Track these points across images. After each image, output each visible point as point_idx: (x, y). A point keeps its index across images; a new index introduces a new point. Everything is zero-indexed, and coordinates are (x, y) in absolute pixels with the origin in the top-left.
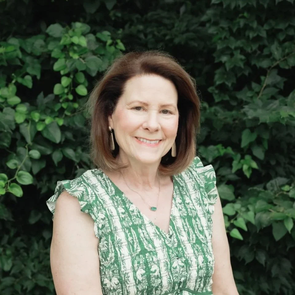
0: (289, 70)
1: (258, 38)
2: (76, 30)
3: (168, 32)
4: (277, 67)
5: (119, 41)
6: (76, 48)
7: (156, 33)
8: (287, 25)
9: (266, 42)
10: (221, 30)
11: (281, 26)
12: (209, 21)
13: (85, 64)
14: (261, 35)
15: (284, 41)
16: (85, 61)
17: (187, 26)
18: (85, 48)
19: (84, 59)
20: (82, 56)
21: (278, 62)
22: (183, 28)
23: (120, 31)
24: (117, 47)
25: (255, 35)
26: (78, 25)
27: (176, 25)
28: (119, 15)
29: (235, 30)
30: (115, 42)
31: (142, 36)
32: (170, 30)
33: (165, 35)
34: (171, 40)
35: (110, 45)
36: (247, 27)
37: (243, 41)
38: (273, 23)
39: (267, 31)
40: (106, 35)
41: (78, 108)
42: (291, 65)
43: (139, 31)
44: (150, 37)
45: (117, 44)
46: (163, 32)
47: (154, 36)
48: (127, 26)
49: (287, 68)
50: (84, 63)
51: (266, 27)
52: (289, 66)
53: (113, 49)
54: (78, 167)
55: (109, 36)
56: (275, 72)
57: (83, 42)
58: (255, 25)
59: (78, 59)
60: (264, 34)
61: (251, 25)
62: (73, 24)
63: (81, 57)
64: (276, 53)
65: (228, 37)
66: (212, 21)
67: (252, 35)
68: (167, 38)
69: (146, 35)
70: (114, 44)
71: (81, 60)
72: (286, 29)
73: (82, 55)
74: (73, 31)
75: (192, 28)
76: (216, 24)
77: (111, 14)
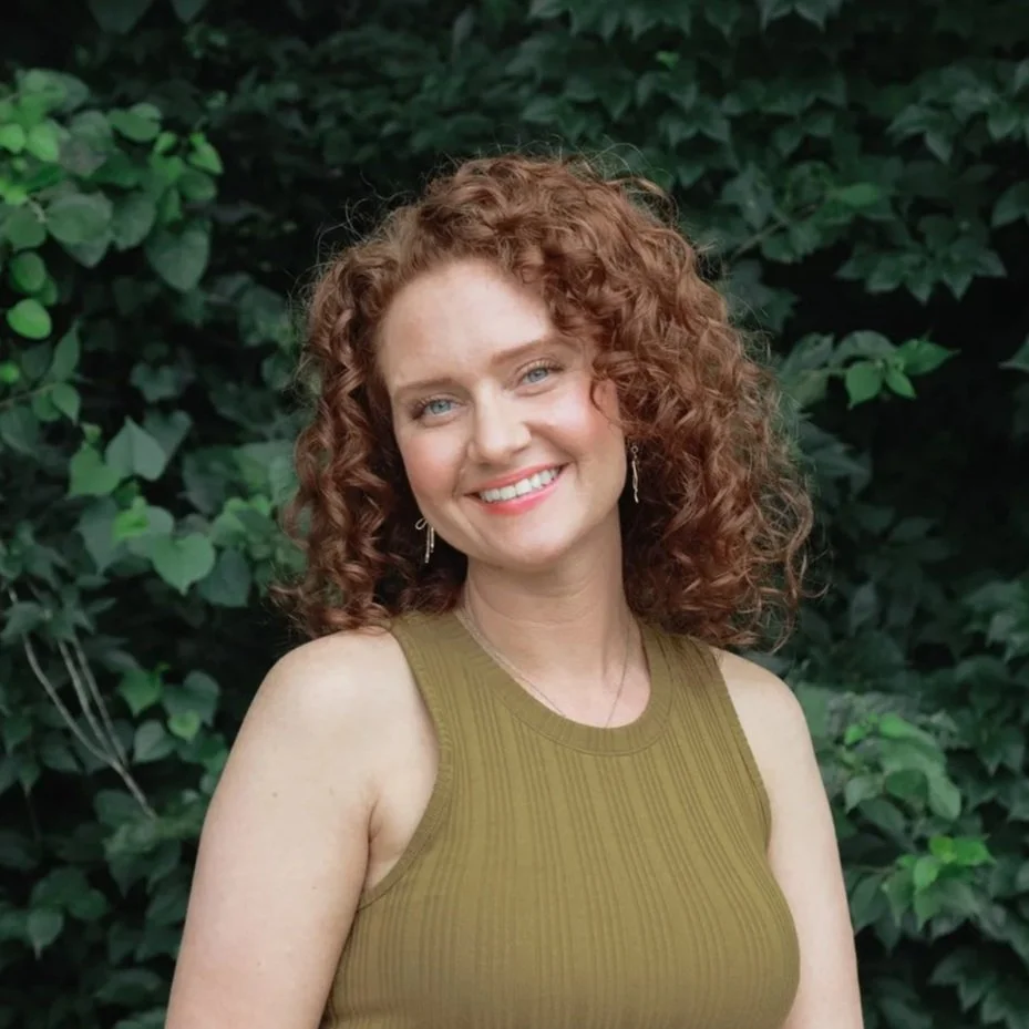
0: (794, 265)
1: (700, 146)
2: (25, 100)
3: (395, 107)
4: (755, 253)
5: (199, 140)
6: (20, 164)
7: (349, 109)
8: (810, 99)
9: (732, 161)
10: (570, 110)
11: (788, 105)
12: (529, 78)
13: (45, 225)
14: (709, 132)
15: (797, 157)
16: (47, 215)
17: (464, 88)
18: (51, 169)
19: (45, 205)
20: (41, 196)
21: (759, 237)
22: (449, 97)
23: (218, 101)
24: (195, 160)
25: (690, 132)
26: (37, 82)
27: (429, 82)
28: (220, 39)
29: (617, 112)
30: (184, 142)
31: (294, 121)
32: (403, 99)
33: (380, 120)
34: (402, 138)
35: (168, 153)
36: (662, 104)
37: (651, 151)
38: (758, 90)
39: (737, 123)
40: (143, 119)
41: (15, 384)
42: (800, 251)
43: (283, 105)
44: (327, 123)
45: (191, 148)
46: (375, 107)
47: (344, 120)
48: (246, 83)
49: (787, 258)
50: (42, 218)
51: (732, 106)
52: (793, 251)
53: (175, 167)
54: (13, 596)
55: (153, 120)
56: (750, 272)
57: (47, 143)
58: (689, 97)
59: (26, 205)
60: (720, 131)
61: (674, 96)
62: (19, 74)
63: (34, 199)
64: (751, 204)
65: (592, 135)
66: (540, 75)
67: (676, 132)
68: (389, 128)
69: (311, 117)
70: (183, 150)
71: (37, 209)
72: (806, 114)
73: (38, 190)
74: (16, 102)
76: (551, 88)
77: (191, 37)
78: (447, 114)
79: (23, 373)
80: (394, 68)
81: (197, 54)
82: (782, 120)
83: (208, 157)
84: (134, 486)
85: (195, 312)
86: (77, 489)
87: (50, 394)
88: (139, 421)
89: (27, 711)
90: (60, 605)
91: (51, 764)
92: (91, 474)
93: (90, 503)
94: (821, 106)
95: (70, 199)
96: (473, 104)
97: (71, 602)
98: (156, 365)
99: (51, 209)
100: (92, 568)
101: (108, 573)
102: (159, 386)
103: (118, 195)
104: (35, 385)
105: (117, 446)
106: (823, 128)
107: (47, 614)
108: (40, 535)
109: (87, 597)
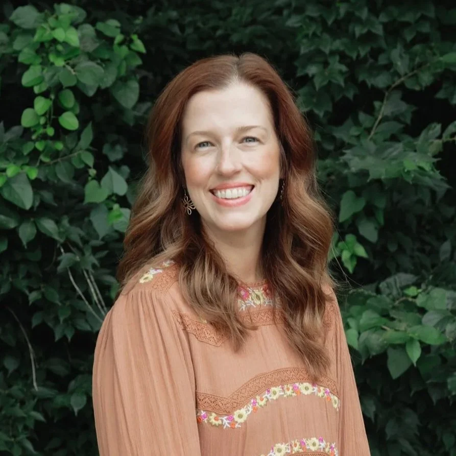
0: (421, 91)
1: (369, 37)
2: (61, 17)
3: (221, 23)
4: (401, 87)
5: (135, 37)
6: (60, 48)
7: (200, 24)
8: (419, 15)
9: (383, 44)
10: (307, 20)
11: (409, 17)
12: (288, 5)
13: (76, 75)
14: (374, 31)
15: (414, 42)
16: (74, 71)
17: (252, 14)
18: (75, 49)
19: (73, 66)
20: (71, 62)
21: (402, 79)
22: (246, 18)
23: (139, 21)
24: (133, 47)
25: (365, 31)
26: (65, 8)
27: (234, 12)
29: (330, 22)
30: (128, 38)
31: (176, 29)
32: (224, 19)
33: (215, 29)
34: (226, 37)
35: (121, 44)
36: (351, 18)
37: (345, 40)
38: (395, 11)
39: (385, 26)
40: (112, 27)
41: (61, 151)
42: (424, 84)
43: (171, 21)
44: (189, 31)
45: (131, 41)
46: (212, 23)
47: (197, 29)
48: (150, 12)
49: (417, 88)
50: (73, 73)
51: (383, 18)
52: (421, 86)
53: (124, 50)
54: (62, 250)
55: (117, 27)
56: (397, 96)
57: (73, 37)
58: (364, 14)
59: (64, 67)
60: (379, 30)
61: (357, 14)
62: (56, 6)
63: (68, 64)
64: (399, 63)
65: (318, 33)
66: (294, 5)
67: (359, 31)
68: (219, 32)
69: (182, 28)
70: (127, 42)
71: (69, 68)
72: (417, 22)
73: (70, 59)
74: (57, 18)
75: (262, 17)
76: (299, 10)
78: (246, 26)
79: (65, 146)
80: (218, 5)
82: (407, 25)
83: (139, 46)
84: (114, 198)
85: (130, 119)
86: (88, 199)
87: (79, 155)
89: (68, 303)
90: (83, 254)
91: (79, 328)
92: (95, 193)
93: (93, 206)
94: (424, 18)
95: (85, 64)
97: (88, 253)
98: (113, 145)
99: (76, 68)
100: (97, 237)
101: (103, 239)
103: (105, 62)
104: (71, 151)
105: (105, 179)
106: (426, 28)
107: (78, 258)
108: (71, 222)
109: (95, 250)
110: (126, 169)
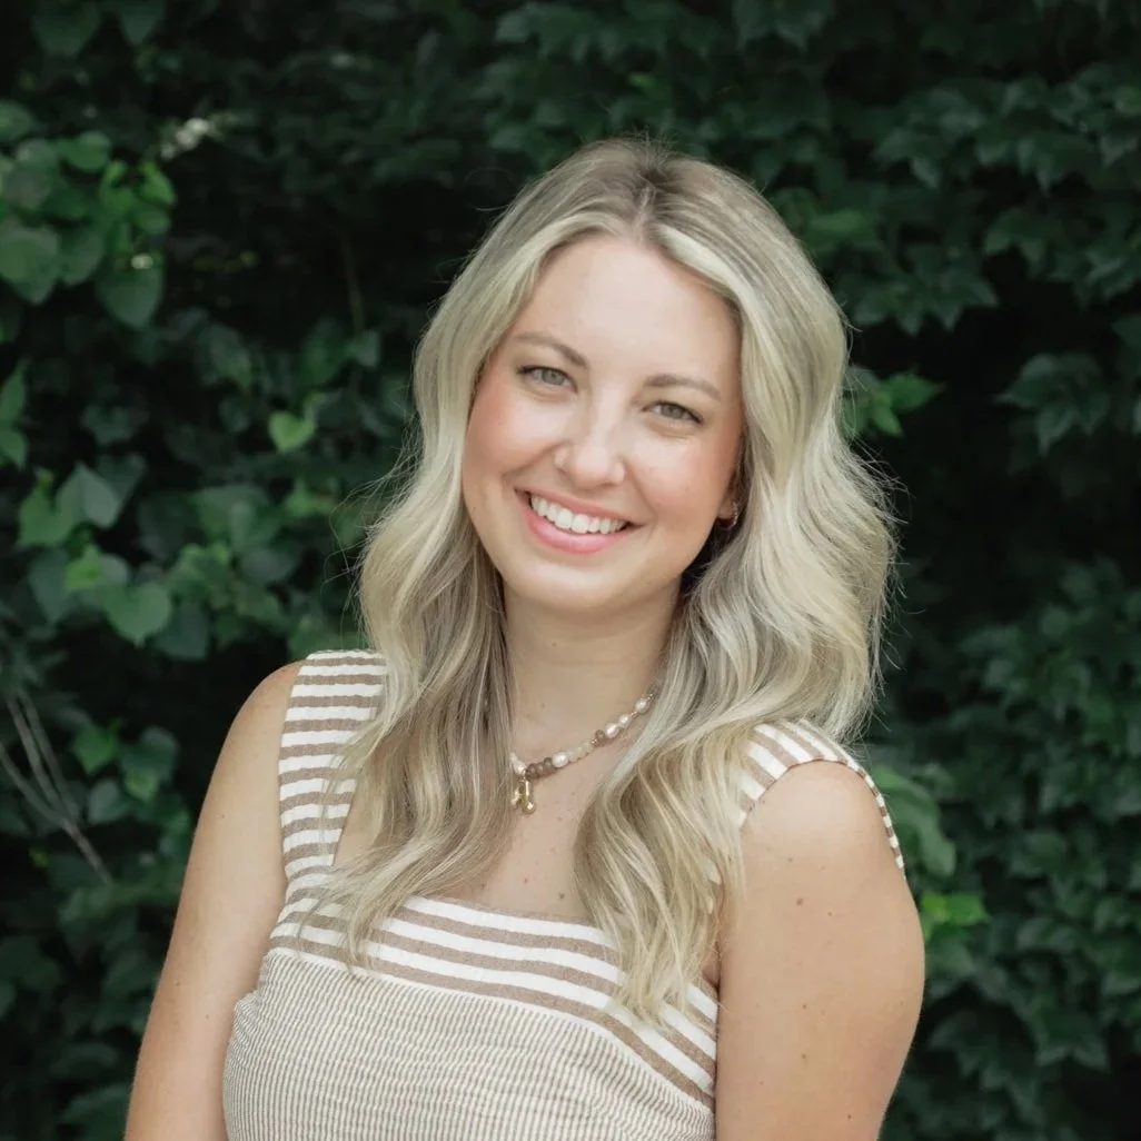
78: (411, 140)
80: (354, 92)
81: (149, 78)
82: (763, 145)
83: (160, 187)
84: (86, 535)
85: (148, 351)
86: (29, 537)
88: (92, 465)
90: (9, 660)
92: (40, 523)
93: (38, 552)
94: (804, 131)
95: (15, 234)
96: (437, 130)
97: (20, 656)
98: (108, 407)
100: (43, 621)
101: (61, 625)
102: (111, 427)
103: (66, 227)
105: (68, 491)
106: (807, 153)
109: (37, 650)
110: (136, 463)
